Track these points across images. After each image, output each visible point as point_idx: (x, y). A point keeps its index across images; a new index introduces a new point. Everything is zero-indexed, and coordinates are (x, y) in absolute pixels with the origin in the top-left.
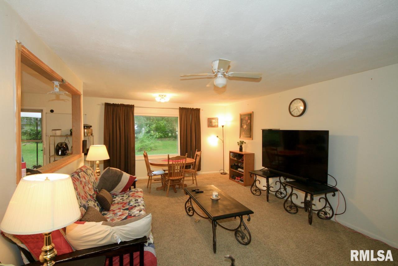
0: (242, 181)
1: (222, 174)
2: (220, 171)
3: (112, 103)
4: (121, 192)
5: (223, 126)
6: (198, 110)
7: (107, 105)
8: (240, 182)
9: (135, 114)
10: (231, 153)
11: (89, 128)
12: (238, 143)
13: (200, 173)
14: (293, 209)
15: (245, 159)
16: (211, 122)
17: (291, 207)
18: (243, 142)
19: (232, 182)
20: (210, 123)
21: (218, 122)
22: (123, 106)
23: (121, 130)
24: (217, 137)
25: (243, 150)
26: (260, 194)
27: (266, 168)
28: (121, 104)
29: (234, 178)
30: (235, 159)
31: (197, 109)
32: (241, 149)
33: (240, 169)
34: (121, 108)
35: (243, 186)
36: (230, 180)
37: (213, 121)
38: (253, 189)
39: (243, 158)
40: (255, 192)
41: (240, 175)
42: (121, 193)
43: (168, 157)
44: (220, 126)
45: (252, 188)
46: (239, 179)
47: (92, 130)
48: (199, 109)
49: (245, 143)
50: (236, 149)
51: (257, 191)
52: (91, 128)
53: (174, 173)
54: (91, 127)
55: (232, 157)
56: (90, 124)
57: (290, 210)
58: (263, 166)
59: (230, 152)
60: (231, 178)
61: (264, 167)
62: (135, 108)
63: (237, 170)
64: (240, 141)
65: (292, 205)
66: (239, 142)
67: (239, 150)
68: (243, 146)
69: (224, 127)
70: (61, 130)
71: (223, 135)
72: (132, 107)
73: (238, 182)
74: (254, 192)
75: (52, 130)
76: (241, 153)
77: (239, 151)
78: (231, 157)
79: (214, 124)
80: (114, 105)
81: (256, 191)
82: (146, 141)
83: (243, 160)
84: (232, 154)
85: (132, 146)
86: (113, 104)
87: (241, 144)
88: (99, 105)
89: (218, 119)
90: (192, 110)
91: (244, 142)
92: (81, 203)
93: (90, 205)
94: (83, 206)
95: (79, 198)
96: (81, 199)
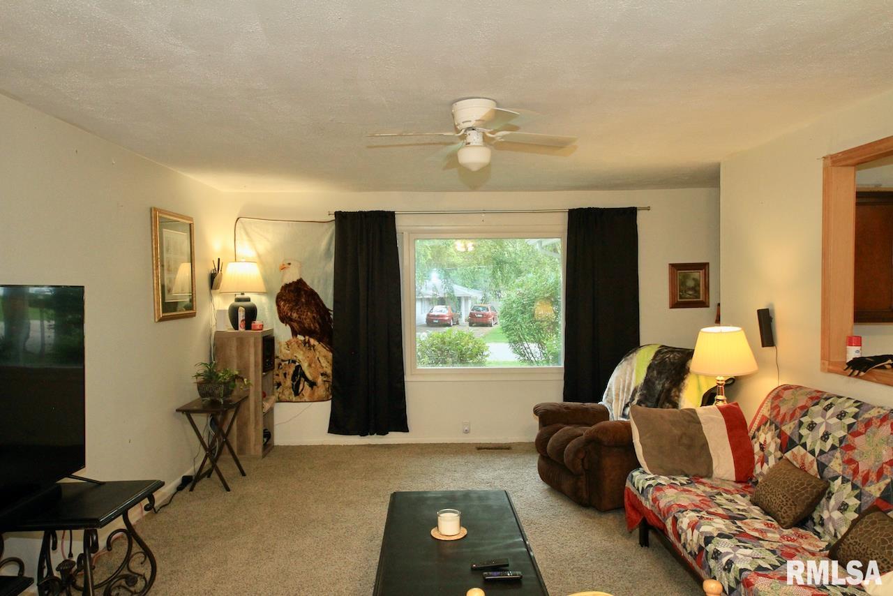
92: (822, 452)
93: (836, 488)
94: (817, 460)
95: (833, 447)
96: (838, 454)
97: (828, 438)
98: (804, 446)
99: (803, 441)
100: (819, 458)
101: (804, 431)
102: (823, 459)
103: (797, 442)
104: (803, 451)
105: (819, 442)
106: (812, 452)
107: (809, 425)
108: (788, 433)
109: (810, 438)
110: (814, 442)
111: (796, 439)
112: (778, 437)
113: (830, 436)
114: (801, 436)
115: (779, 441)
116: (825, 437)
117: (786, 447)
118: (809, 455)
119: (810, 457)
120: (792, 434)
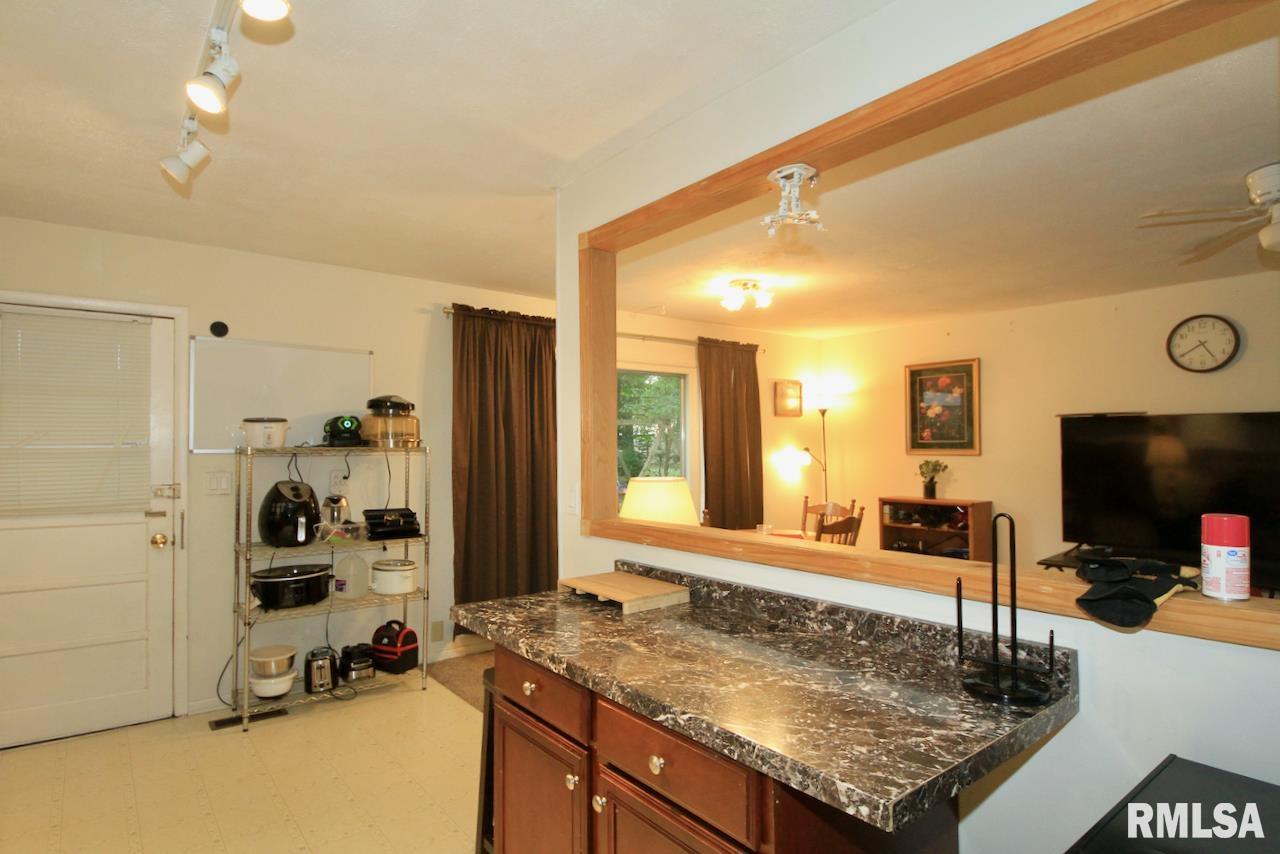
3: (478, 306)
5: (823, 413)
6: (751, 351)
7: (464, 316)
10: (887, 507)
11: (406, 414)
12: (921, 467)
16: (783, 397)
18: (937, 464)
20: (780, 399)
21: (803, 396)
24: (807, 450)
25: (947, 492)
27: (1086, 548)
30: (917, 525)
31: (749, 346)
32: (930, 489)
37: (789, 392)
44: (810, 410)
47: (415, 422)
48: (757, 347)
50: (911, 491)
52: (411, 413)
54: (409, 406)
55: (893, 518)
56: (406, 397)
58: (1068, 540)
59: (884, 502)
61: (1076, 545)
64: (926, 462)
66: (924, 465)
67: (919, 490)
70: (284, 421)
71: (823, 442)
72: (549, 328)
75: (246, 421)
76: (933, 501)
77: (922, 495)
78: (887, 521)
79: (790, 406)
80: (487, 313)
83: (966, 527)
84: (892, 509)
86: (485, 311)
87: (932, 472)
88: (423, 311)
90: (736, 348)
91: (941, 464)
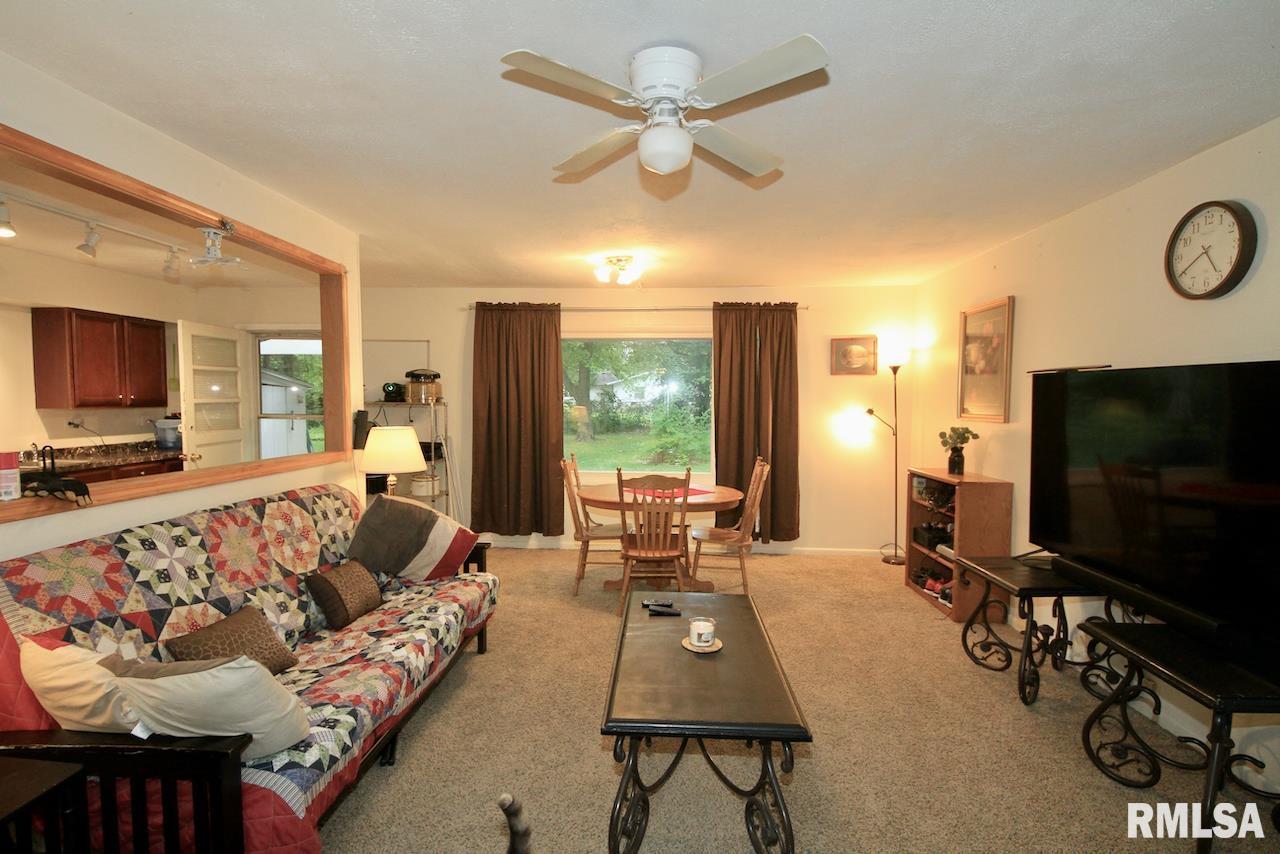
0: (945, 596)
1: (886, 560)
2: (883, 551)
3: (495, 301)
4: (427, 579)
5: (895, 370)
6: (787, 311)
7: (483, 309)
8: (940, 600)
9: (563, 335)
10: (915, 480)
11: (433, 381)
12: (943, 435)
13: (795, 548)
14: (1134, 764)
15: (962, 506)
16: (845, 355)
17: (1120, 751)
18: (967, 431)
19: (912, 598)
20: (842, 357)
21: (875, 354)
22: (525, 310)
23: (522, 385)
24: (870, 412)
25: (969, 467)
26: (1004, 664)
27: (1046, 554)
28: (522, 305)
29: (920, 580)
30: (929, 503)
31: (783, 305)
32: (956, 463)
33: (944, 547)
34: (520, 316)
35: (949, 621)
36: (909, 589)
37: (856, 349)
38: (973, 638)
39: (954, 502)
40: (985, 655)
41: (941, 573)
42: (428, 582)
43: (619, 475)
44: (883, 367)
45: (969, 633)
46: (939, 586)
47: (439, 387)
48: (794, 305)
49: (976, 437)
50: (936, 464)
51: (994, 649)
52: (437, 380)
53: (665, 535)
54: (437, 376)
55: (920, 493)
56: (435, 369)
57: (1113, 766)
58: (1033, 540)
59: (913, 475)
60: (911, 581)
61: (1040, 548)
62: (562, 314)
63: (935, 551)
64: (953, 430)
65: (1130, 741)
66: (948, 432)
67: (946, 465)
68: (969, 450)
69: (899, 372)
71: (895, 403)
72: (552, 311)
73: (933, 601)
74: (978, 652)
76: (954, 479)
77: (947, 471)
78: (915, 495)
79: (857, 364)
80: (503, 308)
81: (986, 646)
82: (673, 430)
83: (953, 509)
84: (919, 483)
85: (553, 440)
86: (500, 305)
87: (956, 445)
88: (461, 309)
89: (875, 342)
90: (766, 308)
91: (969, 432)
92: (205, 591)
93: (258, 603)
94: (210, 602)
95: (210, 576)
96: (218, 578)
97: (196, 573)
98: (180, 602)
99: (173, 600)
100: (209, 599)
101: (163, 588)
102: (213, 596)
103: (168, 607)
104: (183, 610)
105: (192, 583)
106: (197, 600)
107: (159, 577)
108: (142, 608)
109: (179, 589)
110: (188, 589)
111: (162, 605)
112: (127, 629)
113: (196, 569)
114: (166, 597)
115: (136, 632)
116: (192, 573)
117: (155, 628)
118: (194, 606)
119: (198, 607)
120: (149, 604)
